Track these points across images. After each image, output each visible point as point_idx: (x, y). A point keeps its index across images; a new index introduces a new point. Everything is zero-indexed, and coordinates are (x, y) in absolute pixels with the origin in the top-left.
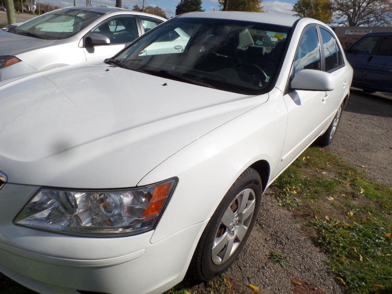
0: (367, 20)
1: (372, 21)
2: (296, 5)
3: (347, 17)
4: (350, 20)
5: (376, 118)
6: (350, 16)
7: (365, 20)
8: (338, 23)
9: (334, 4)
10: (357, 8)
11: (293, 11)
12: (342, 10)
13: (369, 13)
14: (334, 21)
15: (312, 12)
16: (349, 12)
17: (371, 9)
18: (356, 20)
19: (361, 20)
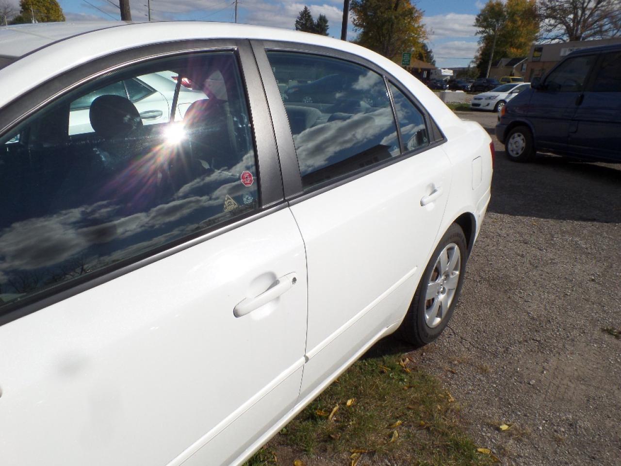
0: (598, 29)
1: (606, 31)
2: (479, 16)
3: (565, 27)
4: (570, 31)
6: (569, 25)
7: (596, 30)
8: (550, 38)
9: (540, 8)
10: (580, 12)
11: (475, 26)
12: (554, 18)
13: (602, 18)
14: (544, 36)
15: (507, 25)
16: (566, 19)
17: (603, 11)
18: (579, 32)
19: (588, 30)
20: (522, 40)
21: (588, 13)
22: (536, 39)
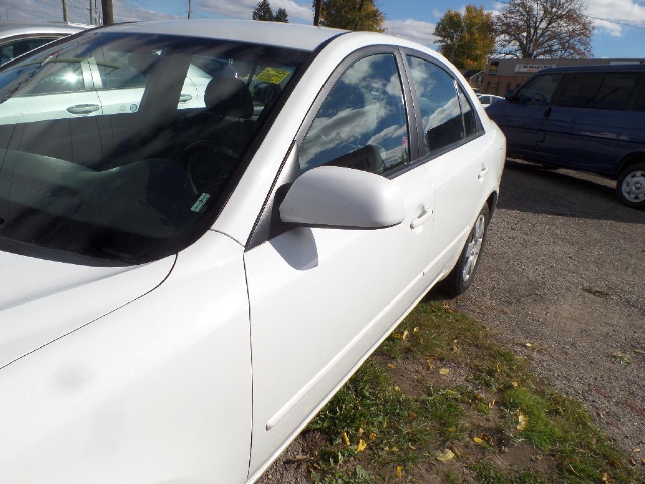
0: (548, 48)
1: (555, 51)
2: (439, 25)
3: (518, 44)
4: (523, 48)
5: (559, 220)
6: (523, 42)
7: (546, 49)
8: (504, 53)
9: (497, 23)
10: (532, 31)
11: (434, 34)
12: (509, 34)
13: (551, 38)
14: (499, 51)
15: (464, 38)
16: (520, 36)
17: (554, 32)
18: (531, 49)
19: (539, 49)
20: (479, 52)
21: (539, 32)
22: (492, 53)
